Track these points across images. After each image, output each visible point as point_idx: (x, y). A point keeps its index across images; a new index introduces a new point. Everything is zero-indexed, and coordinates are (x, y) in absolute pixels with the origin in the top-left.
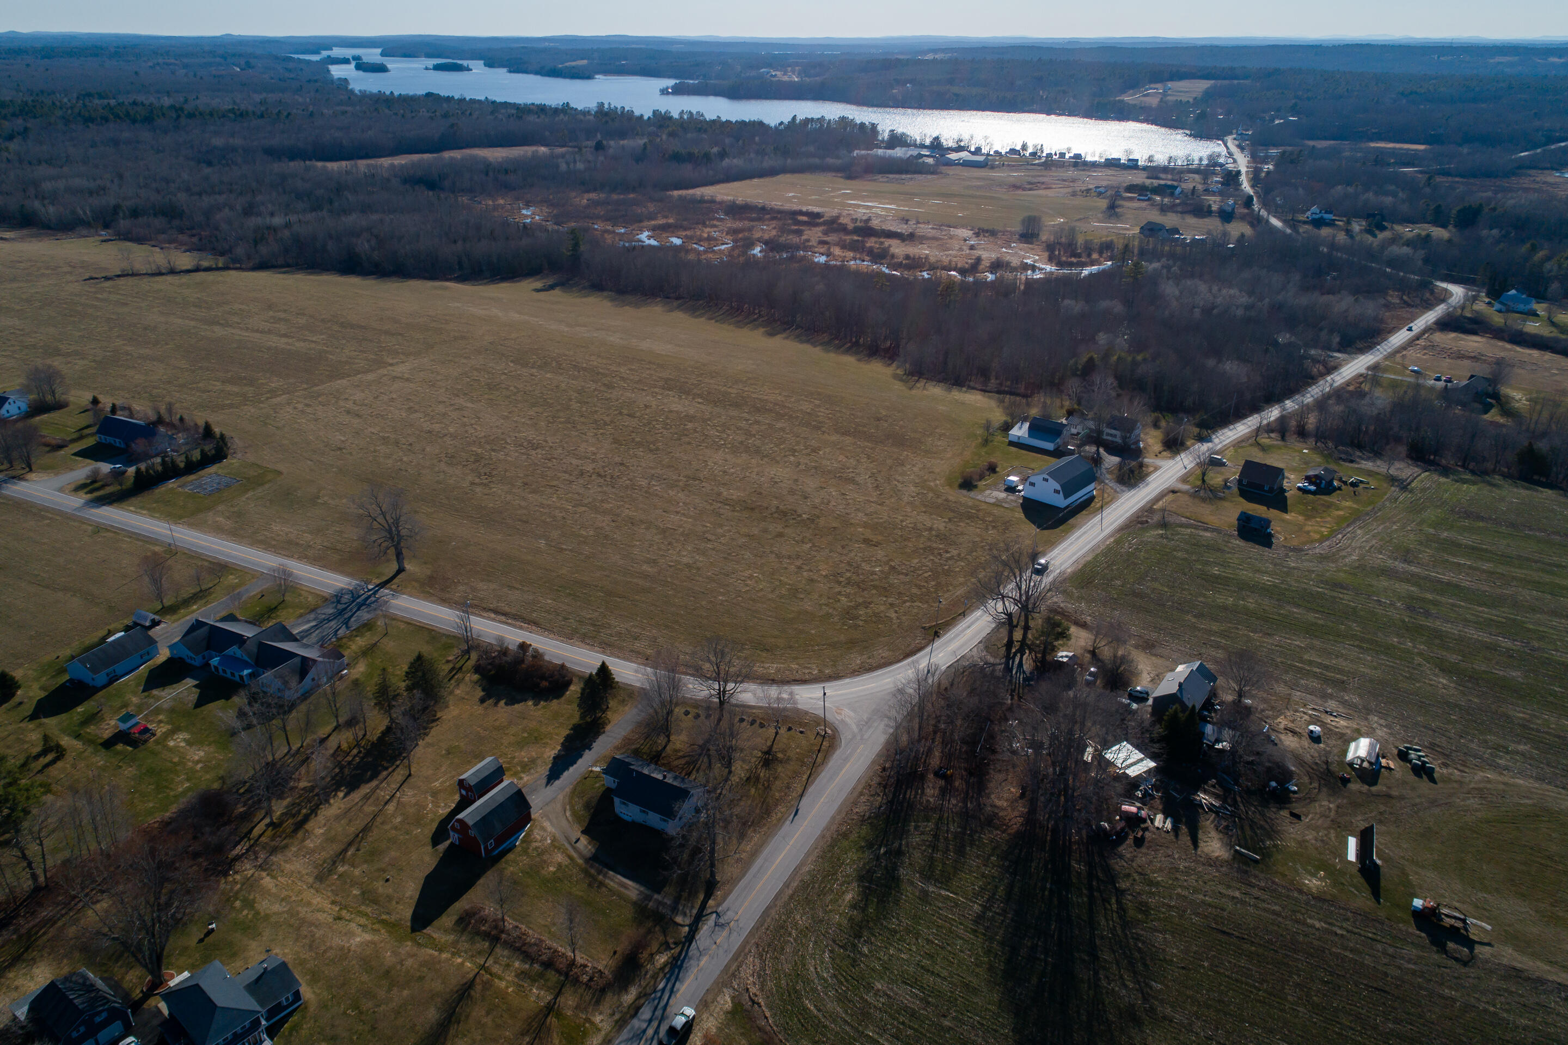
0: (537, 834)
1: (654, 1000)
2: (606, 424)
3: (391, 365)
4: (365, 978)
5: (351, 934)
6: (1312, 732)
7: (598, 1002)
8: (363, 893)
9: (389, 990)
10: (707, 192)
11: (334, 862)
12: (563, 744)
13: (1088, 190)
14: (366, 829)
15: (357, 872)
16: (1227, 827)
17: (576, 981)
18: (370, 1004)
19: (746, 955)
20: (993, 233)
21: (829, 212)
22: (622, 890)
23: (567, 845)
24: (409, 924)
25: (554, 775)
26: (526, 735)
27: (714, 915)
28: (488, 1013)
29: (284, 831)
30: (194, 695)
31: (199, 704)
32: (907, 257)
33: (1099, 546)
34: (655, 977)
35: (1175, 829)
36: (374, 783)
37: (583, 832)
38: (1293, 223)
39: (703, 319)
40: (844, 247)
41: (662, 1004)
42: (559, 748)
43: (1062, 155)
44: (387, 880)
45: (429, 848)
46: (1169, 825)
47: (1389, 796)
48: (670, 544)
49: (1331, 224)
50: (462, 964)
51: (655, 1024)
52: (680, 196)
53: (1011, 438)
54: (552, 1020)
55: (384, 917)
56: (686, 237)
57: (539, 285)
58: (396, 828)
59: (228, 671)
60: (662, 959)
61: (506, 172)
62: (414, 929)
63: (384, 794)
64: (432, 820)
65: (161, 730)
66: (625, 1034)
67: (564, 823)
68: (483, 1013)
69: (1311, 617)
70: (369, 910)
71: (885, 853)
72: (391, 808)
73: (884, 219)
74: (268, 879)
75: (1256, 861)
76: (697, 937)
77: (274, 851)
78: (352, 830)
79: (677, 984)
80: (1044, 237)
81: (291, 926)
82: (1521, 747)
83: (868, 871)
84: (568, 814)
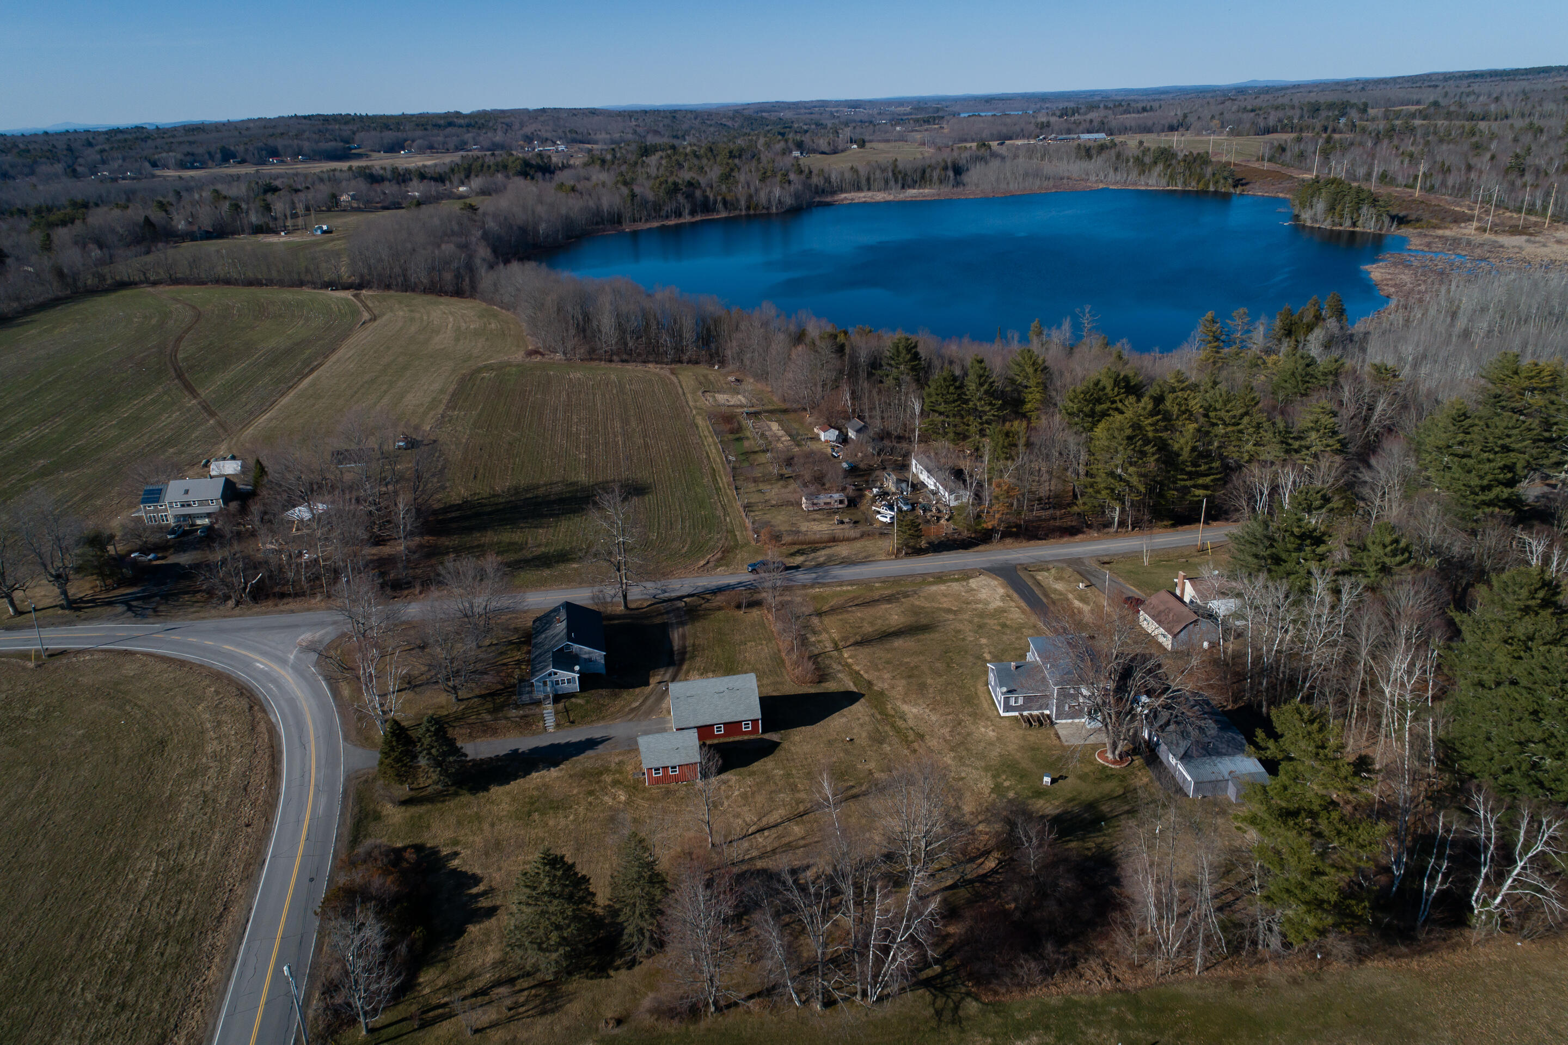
22: (686, 636)
24: (862, 700)
27: (660, 596)
37: (647, 684)
60: (722, 597)
76: (687, 593)
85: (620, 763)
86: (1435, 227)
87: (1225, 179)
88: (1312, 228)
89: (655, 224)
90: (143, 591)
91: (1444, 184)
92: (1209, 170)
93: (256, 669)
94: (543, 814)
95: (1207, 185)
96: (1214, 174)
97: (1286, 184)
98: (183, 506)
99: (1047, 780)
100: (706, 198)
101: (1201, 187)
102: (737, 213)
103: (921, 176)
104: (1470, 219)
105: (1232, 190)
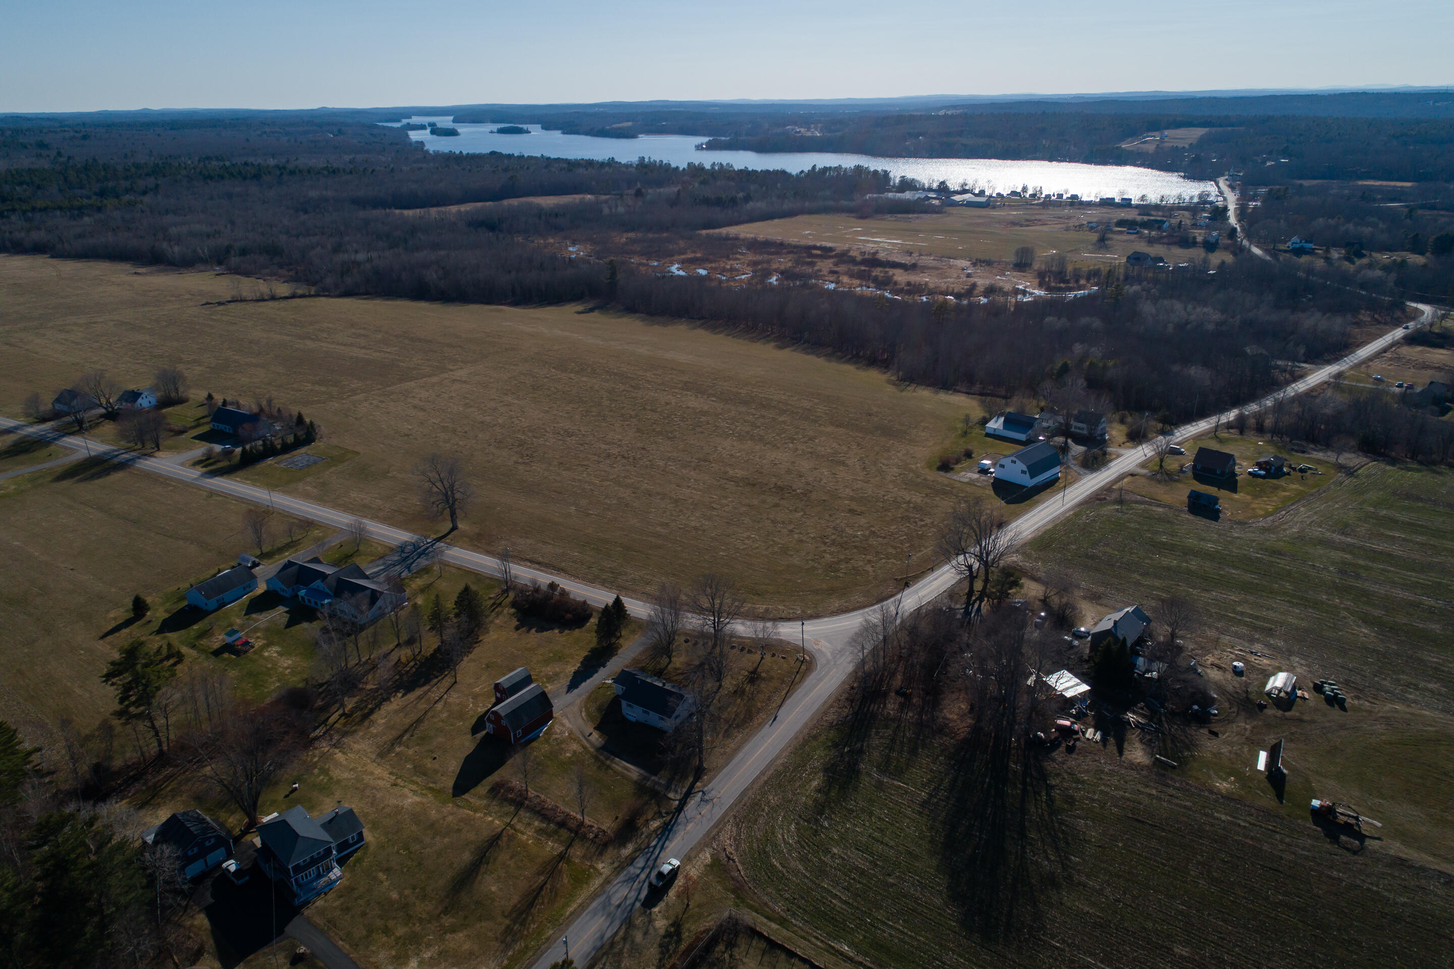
0: (557, 729)
1: (647, 853)
2: (631, 417)
3: (451, 370)
4: (414, 828)
5: (404, 796)
6: (1235, 667)
7: (601, 854)
8: (415, 767)
9: (433, 838)
10: (733, 230)
11: (393, 745)
12: (582, 662)
13: (1081, 226)
14: (419, 721)
15: (411, 752)
16: (1150, 740)
17: (584, 838)
18: (418, 847)
19: (725, 824)
20: (989, 263)
21: (840, 246)
22: (625, 772)
23: (582, 738)
24: (451, 791)
25: (574, 684)
26: (551, 655)
27: (701, 793)
28: (511, 858)
29: (353, 721)
30: (285, 619)
31: (289, 625)
32: (909, 284)
33: (1059, 518)
34: (649, 836)
35: (1104, 740)
36: (426, 688)
37: (595, 728)
38: (1274, 253)
39: (722, 335)
40: (852, 276)
41: (654, 857)
42: (579, 665)
43: (1060, 196)
44: (435, 758)
45: (469, 736)
46: (1098, 736)
47: (1301, 721)
48: (681, 511)
49: (1311, 252)
50: (492, 822)
51: (647, 871)
52: (708, 235)
53: (987, 431)
54: (563, 866)
55: (431, 785)
56: (711, 268)
57: (580, 308)
58: (442, 721)
59: (313, 601)
60: (655, 824)
61: (557, 215)
62: (455, 795)
63: (434, 695)
64: (472, 716)
65: (258, 644)
66: (622, 877)
67: (580, 721)
68: (508, 857)
69: (1248, 577)
70: (419, 780)
71: (849, 751)
72: (439, 706)
73: (890, 252)
74: (340, 755)
75: (1174, 767)
76: (685, 809)
77: (345, 734)
78: (408, 721)
79: (667, 843)
80: (1036, 266)
81: (357, 789)
82: (1431, 686)
83: (833, 765)
84: (584, 714)
99: (296, 786)
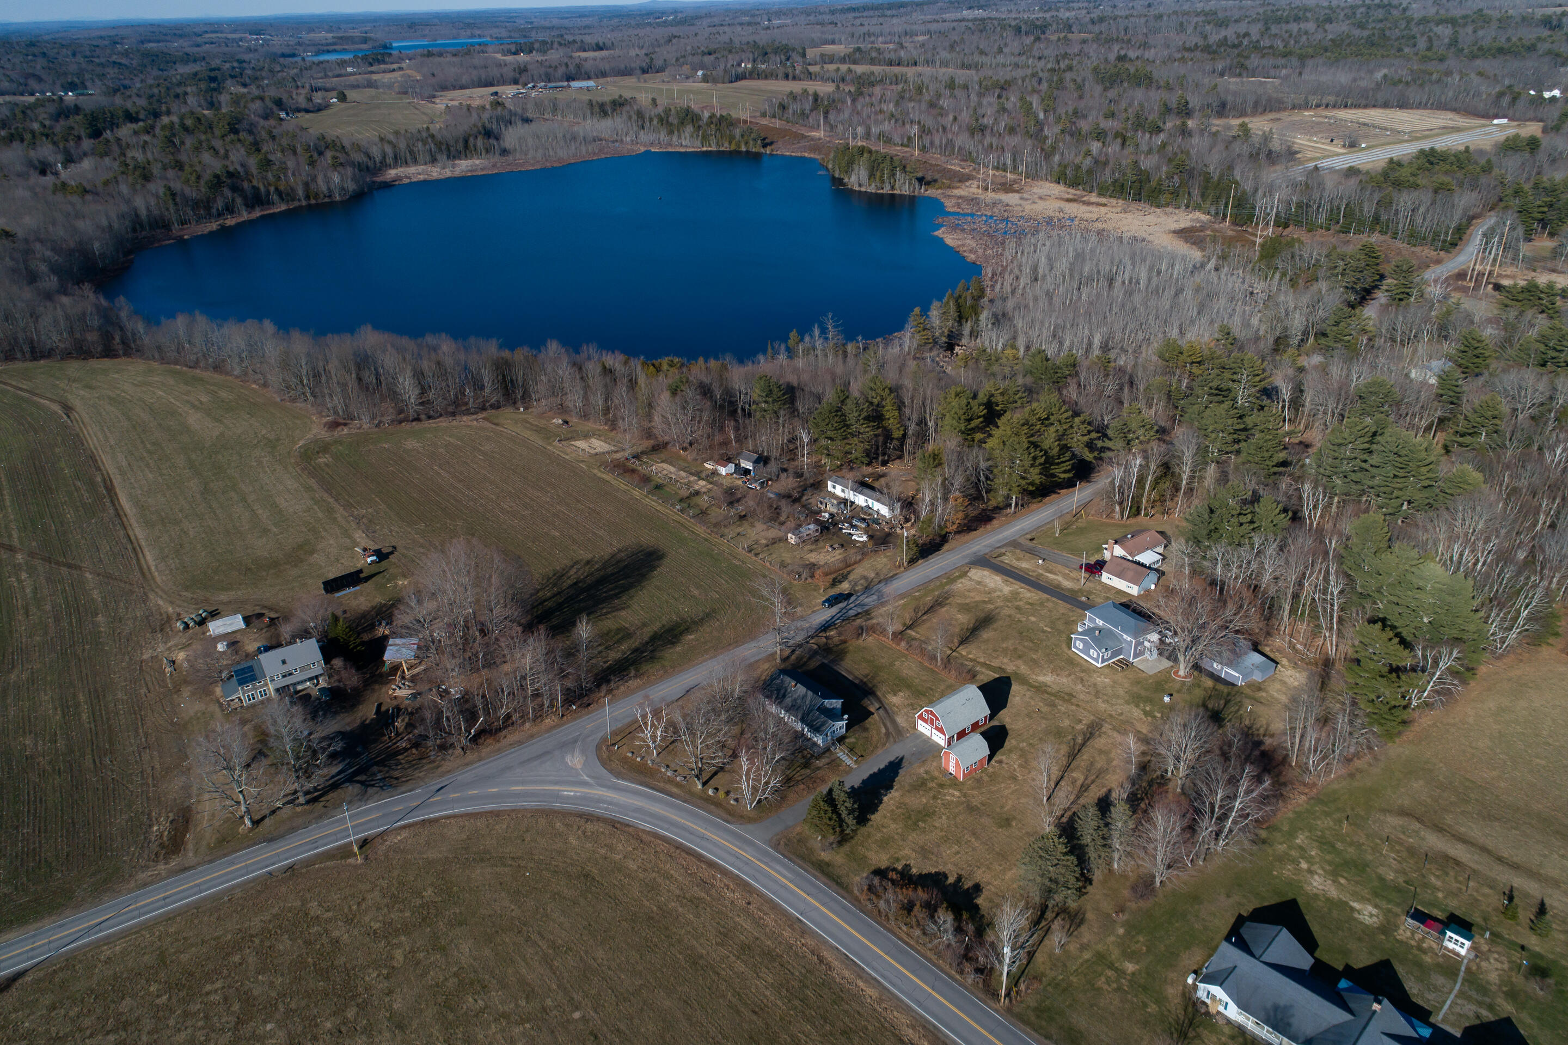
11: (1091, 733)
15: (1067, 721)
22: (850, 670)
24: (1011, 680)
25: (895, 767)
27: (788, 645)
28: (948, 630)
31: (1386, 966)
37: (872, 713)
50: (969, 654)
55: (1033, 688)
62: (1008, 676)
85: (927, 772)
86: (949, 187)
87: (755, 140)
88: (860, 192)
89: (213, 226)
90: (350, 765)
91: (932, 143)
92: (737, 132)
93: (568, 797)
94: (924, 821)
95: (739, 145)
96: (742, 136)
97: (803, 143)
98: (284, 676)
99: (1167, 699)
100: (256, 189)
101: (733, 147)
102: (296, 204)
103: (464, 147)
104: (969, 178)
105: (763, 150)
